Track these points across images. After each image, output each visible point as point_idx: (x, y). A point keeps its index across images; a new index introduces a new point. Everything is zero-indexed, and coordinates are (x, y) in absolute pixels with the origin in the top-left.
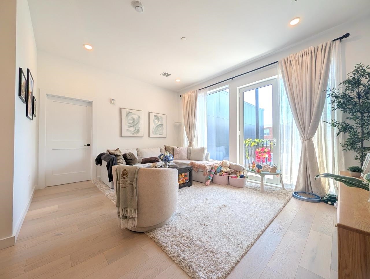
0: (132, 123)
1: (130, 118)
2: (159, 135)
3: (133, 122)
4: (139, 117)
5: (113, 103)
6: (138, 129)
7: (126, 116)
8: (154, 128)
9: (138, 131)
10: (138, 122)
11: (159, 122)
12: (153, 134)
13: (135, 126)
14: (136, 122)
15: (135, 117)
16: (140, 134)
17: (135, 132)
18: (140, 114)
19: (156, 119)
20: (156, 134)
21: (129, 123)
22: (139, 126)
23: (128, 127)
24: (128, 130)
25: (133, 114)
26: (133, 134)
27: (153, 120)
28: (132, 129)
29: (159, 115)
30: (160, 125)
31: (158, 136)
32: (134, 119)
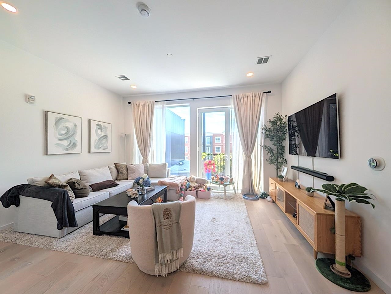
0: (65, 133)
1: (61, 126)
2: (103, 149)
3: (67, 133)
4: (75, 126)
5: (31, 101)
6: (74, 143)
7: (55, 123)
8: (96, 141)
9: (74, 145)
10: (74, 133)
11: (103, 133)
12: (96, 149)
13: (70, 139)
14: (71, 133)
15: (70, 125)
16: (77, 150)
17: (69, 148)
18: (77, 121)
19: (98, 129)
20: (99, 148)
21: (61, 134)
22: (75, 139)
23: (58, 140)
24: (58, 145)
25: (67, 121)
26: (67, 149)
27: (96, 130)
28: (66, 143)
29: (102, 124)
30: (105, 137)
31: (101, 150)
32: (68, 128)
